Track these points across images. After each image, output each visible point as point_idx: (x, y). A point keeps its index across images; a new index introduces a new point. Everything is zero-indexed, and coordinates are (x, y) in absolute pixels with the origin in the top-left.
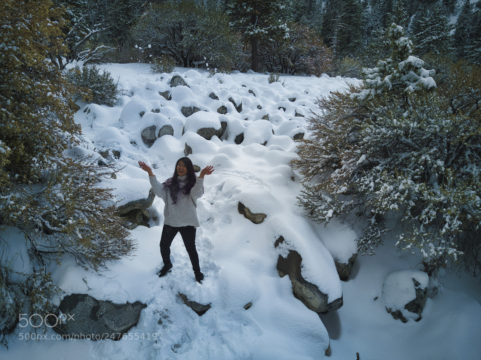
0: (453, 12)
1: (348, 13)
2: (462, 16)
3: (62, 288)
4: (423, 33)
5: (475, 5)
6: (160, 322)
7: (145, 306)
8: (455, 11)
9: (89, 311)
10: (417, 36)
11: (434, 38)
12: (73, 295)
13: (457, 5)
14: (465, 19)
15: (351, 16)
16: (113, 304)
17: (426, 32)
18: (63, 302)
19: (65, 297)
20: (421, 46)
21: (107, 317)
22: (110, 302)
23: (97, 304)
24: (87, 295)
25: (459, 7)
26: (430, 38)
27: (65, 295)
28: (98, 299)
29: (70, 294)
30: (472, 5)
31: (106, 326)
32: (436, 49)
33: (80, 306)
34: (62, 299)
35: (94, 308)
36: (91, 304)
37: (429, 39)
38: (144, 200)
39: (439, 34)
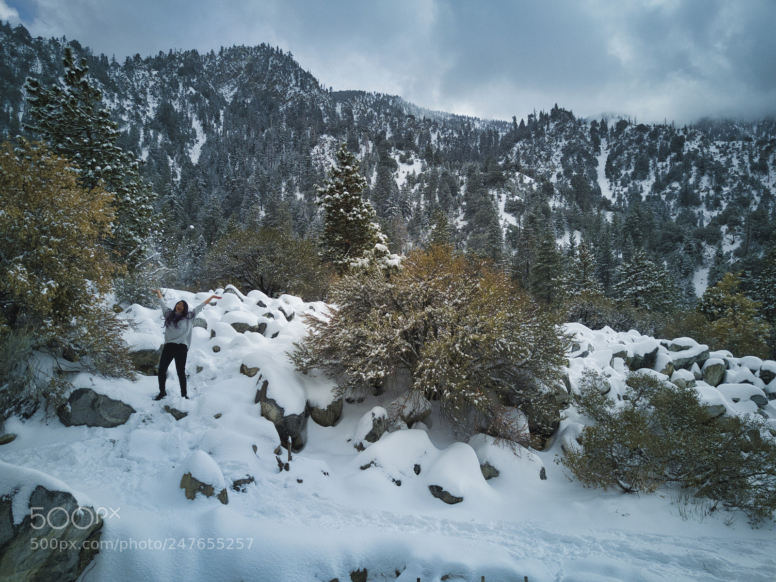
0: (702, 264)
1: (544, 263)
2: (713, 268)
3: (73, 384)
4: (624, 282)
5: (732, 254)
6: (144, 421)
7: (135, 412)
8: (704, 261)
9: (90, 402)
10: (618, 286)
11: (639, 288)
12: (80, 389)
13: (706, 254)
14: (719, 272)
15: (549, 268)
16: (109, 398)
17: (629, 282)
18: (72, 395)
19: (74, 392)
20: (625, 299)
21: (102, 408)
22: (107, 396)
23: (97, 396)
24: (90, 389)
25: (710, 257)
26: (634, 288)
27: (75, 389)
28: (98, 393)
29: (78, 389)
30: (728, 254)
31: (100, 415)
32: (645, 303)
33: (83, 398)
34: (72, 392)
35: (94, 399)
36: (92, 396)
37: (633, 291)
38: (153, 351)
39: (646, 284)
